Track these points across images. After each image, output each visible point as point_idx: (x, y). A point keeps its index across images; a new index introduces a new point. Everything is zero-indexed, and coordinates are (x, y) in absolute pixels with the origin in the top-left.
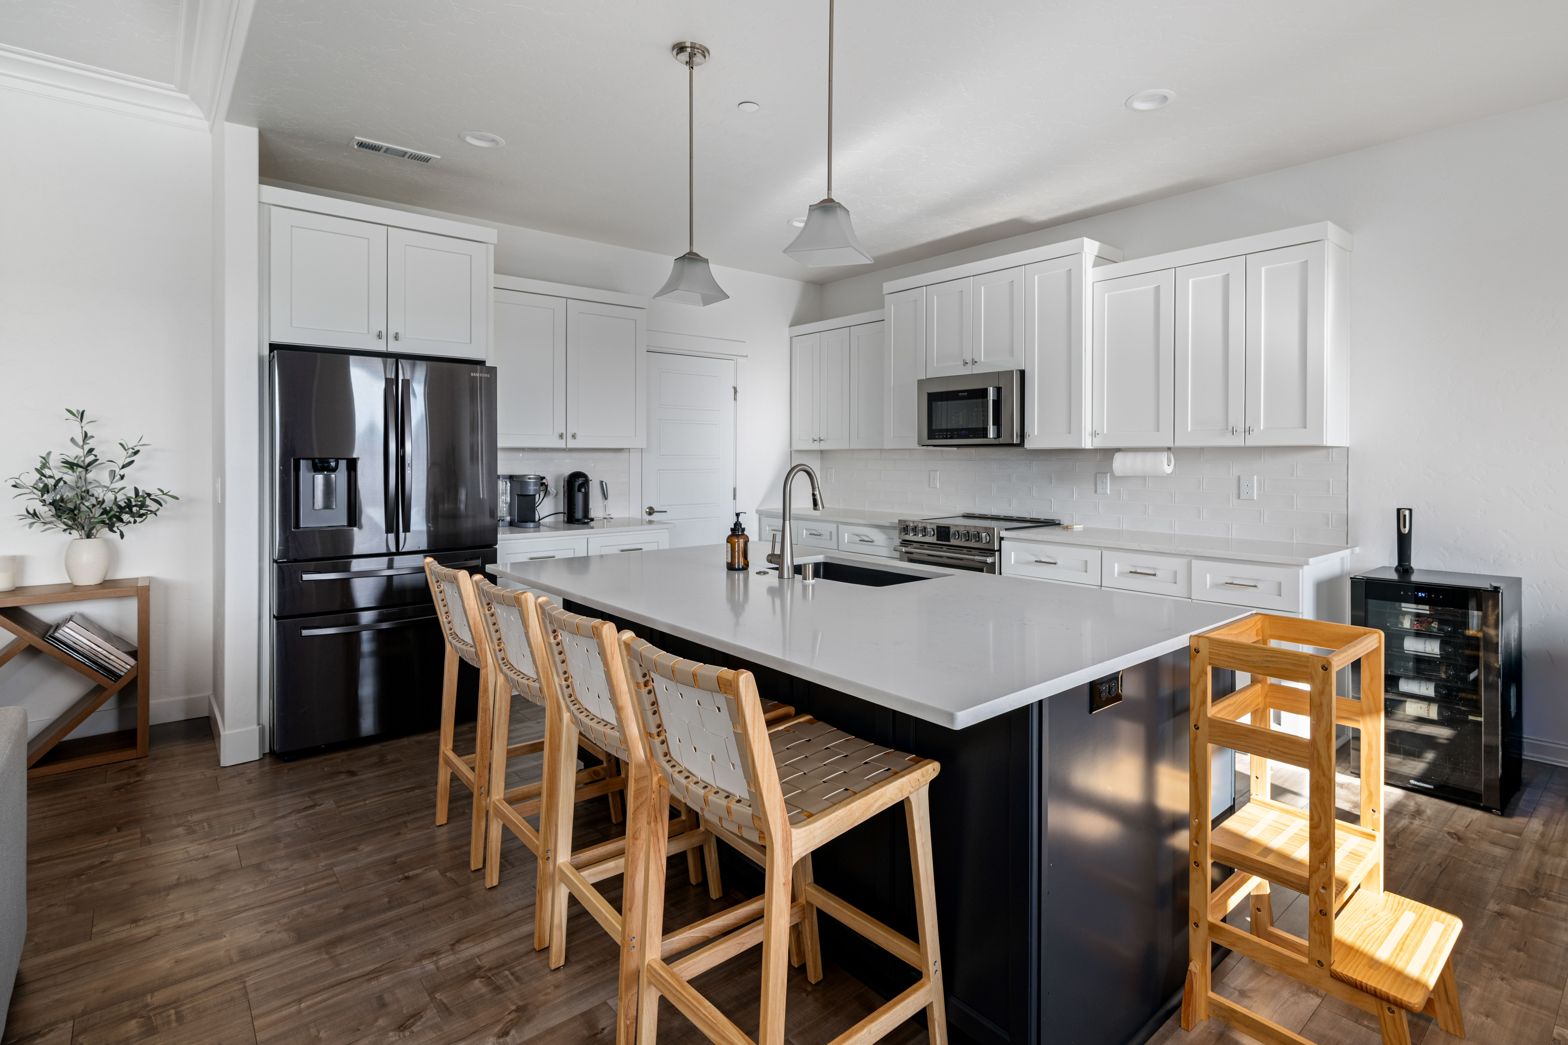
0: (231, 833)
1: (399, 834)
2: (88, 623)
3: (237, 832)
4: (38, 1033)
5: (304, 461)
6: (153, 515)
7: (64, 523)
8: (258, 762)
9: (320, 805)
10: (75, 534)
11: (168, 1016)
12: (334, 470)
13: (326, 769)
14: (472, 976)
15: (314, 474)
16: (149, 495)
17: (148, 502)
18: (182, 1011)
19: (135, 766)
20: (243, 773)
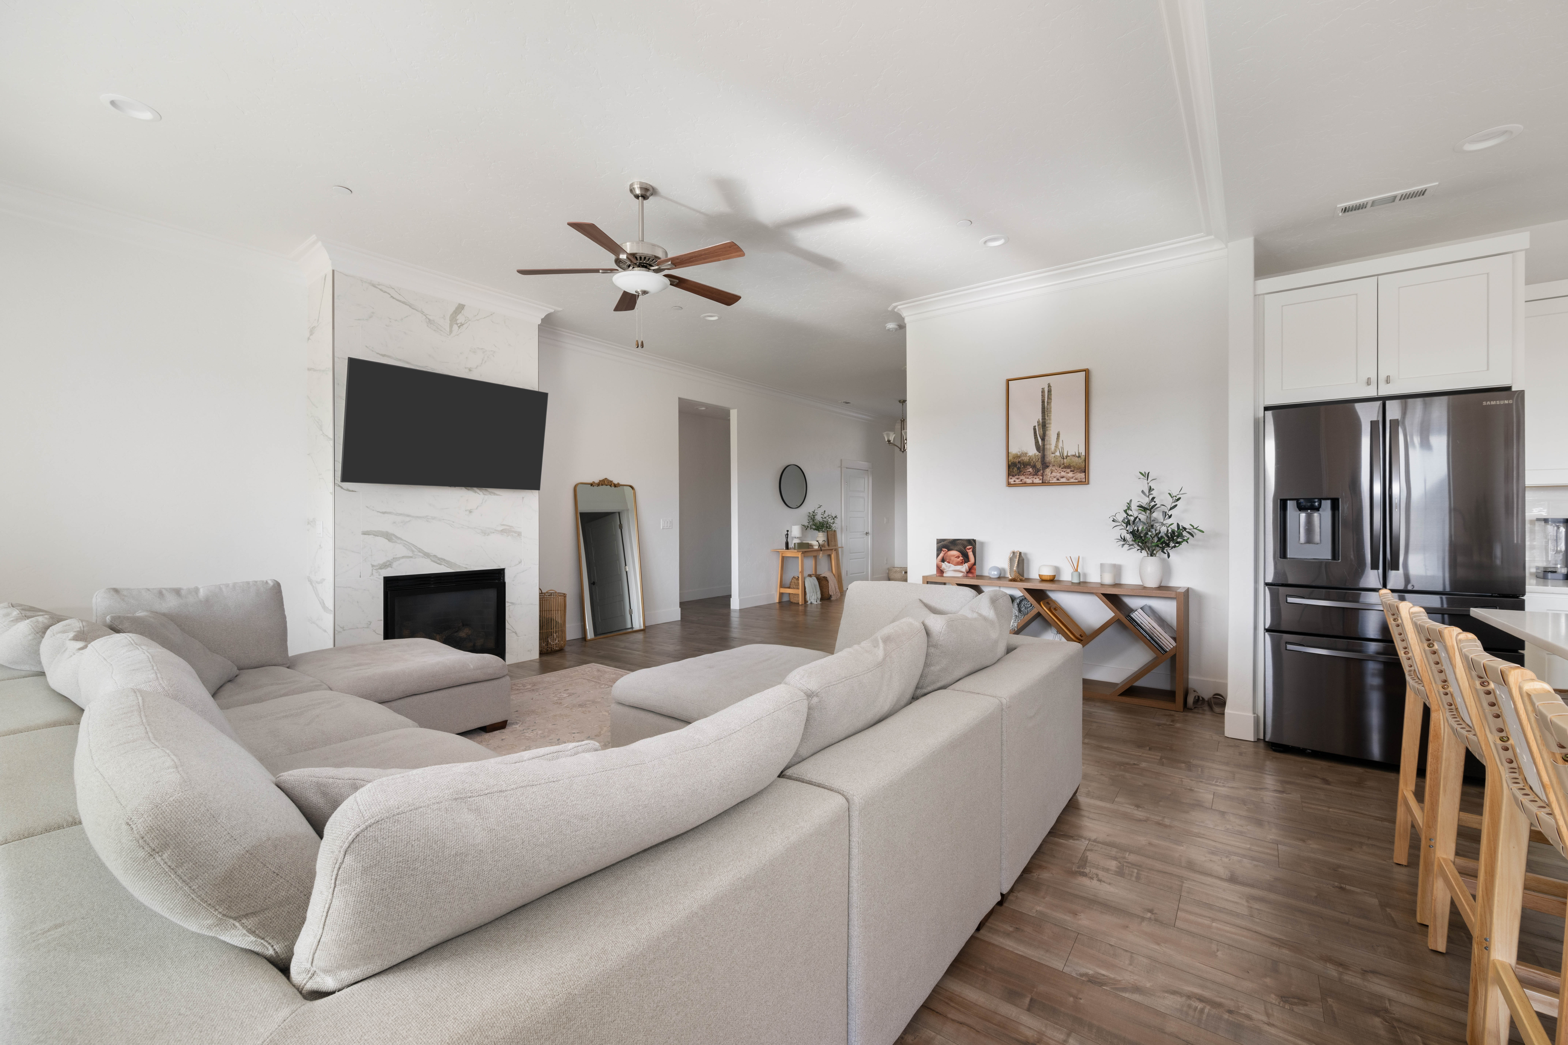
0: (1214, 782)
1: (1351, 850)
2: (1152, 612)
3: (1218, 783)
4: (1072, 837)
5: (1291, 502)
6: (1185, 542)
7: (1138, 545)
8: (1252, 743)
9: (1287, 794)
10: (1144, 553)
11: (1133, 872)
12: (1317, 509)
13: (1304, 769)
14: (1376, 1011)
15: (1300, 512)
16: (1185, 529)
17: (1185, 533)
18: (1141, 874)
19: (1173, 715)
20: (1239, 746)
